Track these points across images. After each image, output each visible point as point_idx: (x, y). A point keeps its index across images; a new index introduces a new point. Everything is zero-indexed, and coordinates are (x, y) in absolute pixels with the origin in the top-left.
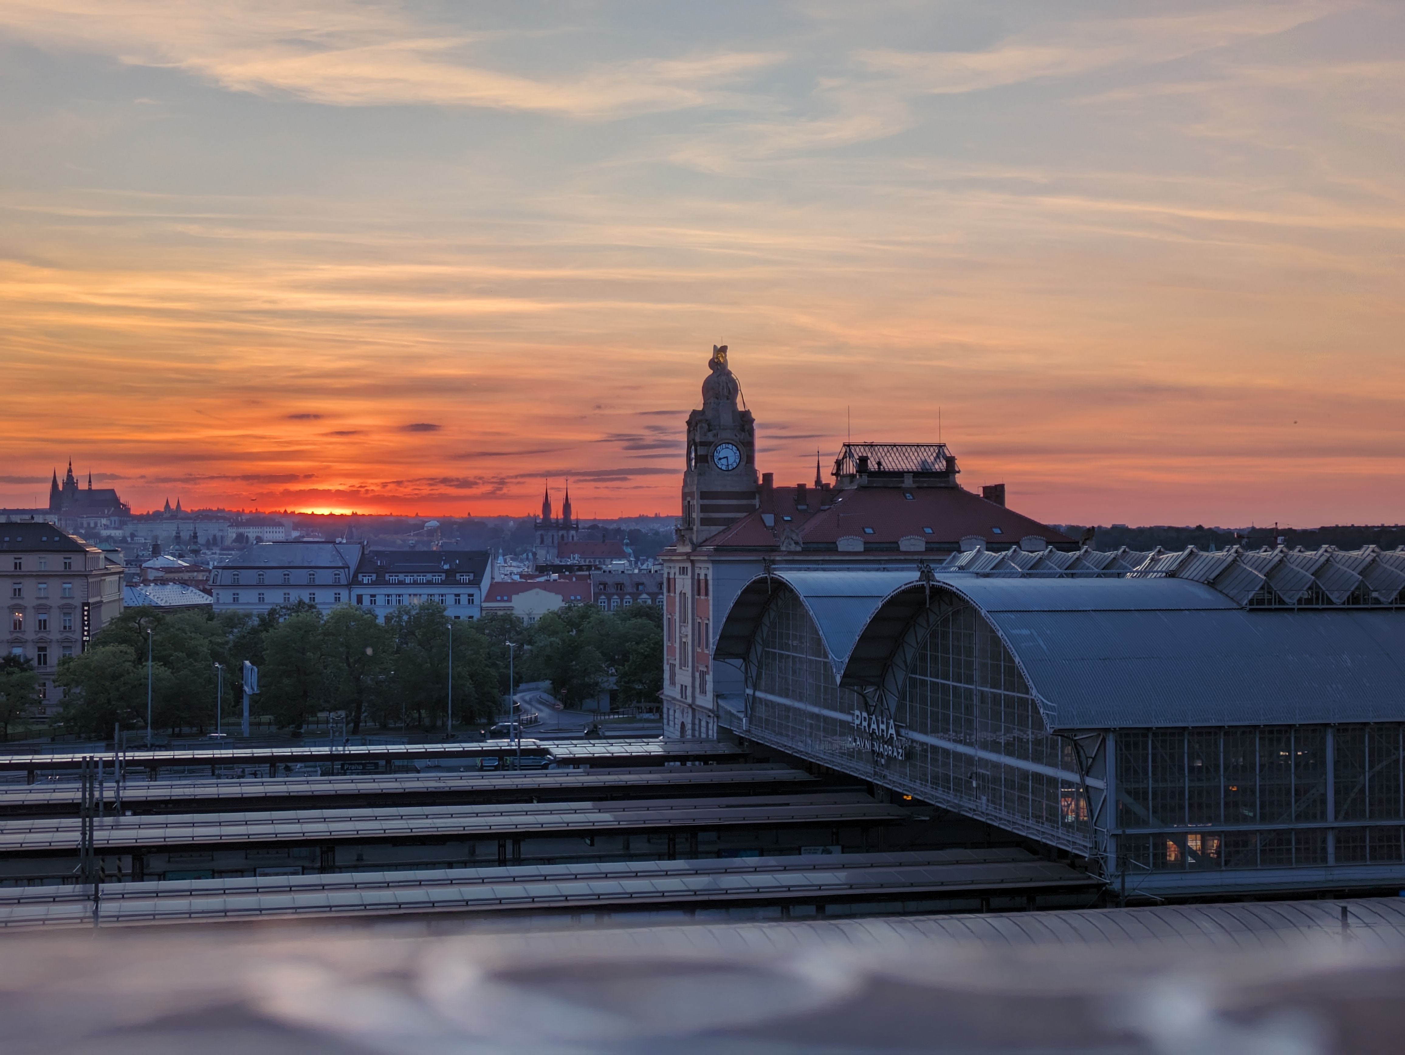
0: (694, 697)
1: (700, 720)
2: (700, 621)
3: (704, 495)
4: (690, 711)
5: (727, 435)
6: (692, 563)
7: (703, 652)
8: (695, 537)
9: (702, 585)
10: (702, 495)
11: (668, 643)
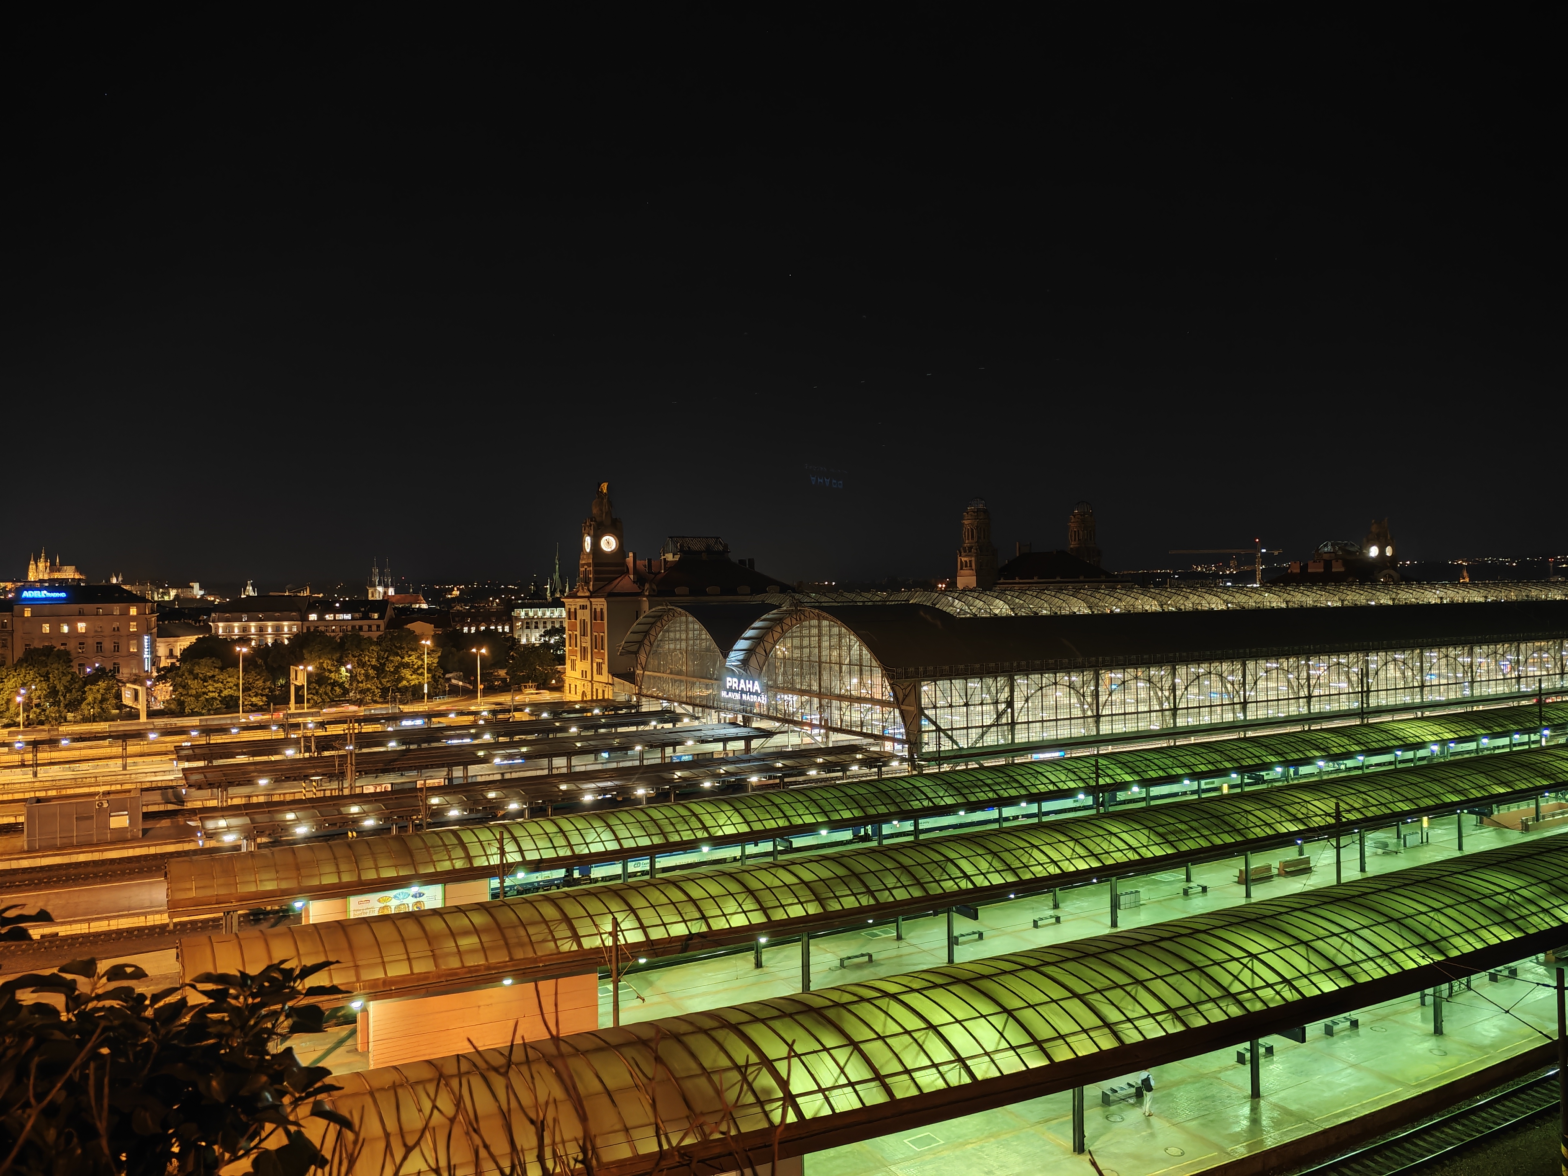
0: (592, 677)
1: (596, 690)
2: (596, 634)
4: (591, 685)
5: (608, 531)
6: (591, 602)
7: (599, 652)
8: (591, 588)
9: (599, 615)
10: (595, 565)
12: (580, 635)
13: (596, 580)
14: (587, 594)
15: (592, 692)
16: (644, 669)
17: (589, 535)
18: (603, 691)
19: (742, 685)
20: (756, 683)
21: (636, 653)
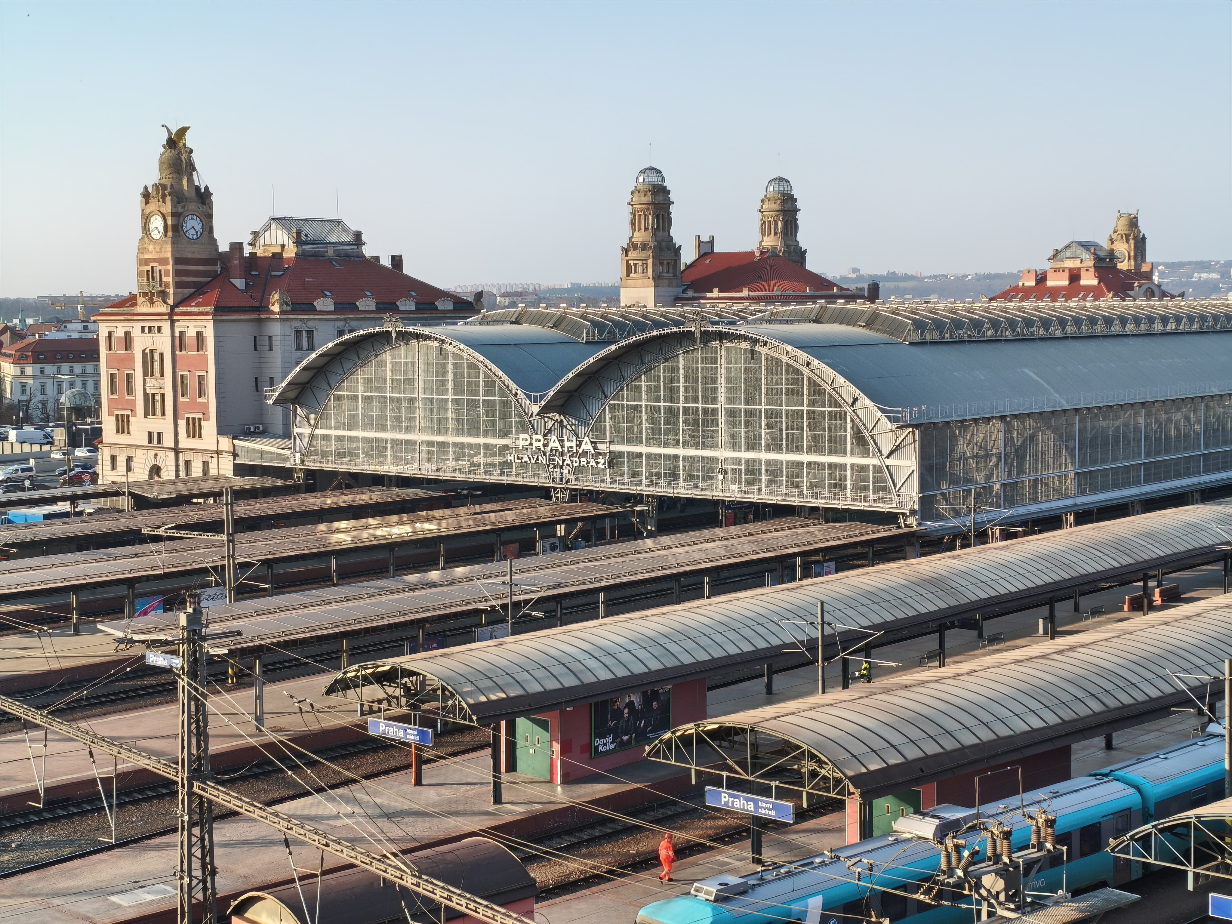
0: (176, 442)
1: (188, 462)
2: (186, 373)
3: (178, 261)
4: (172, 455)
5: (192, 206)
6: (173, 322)
7: (193, 399)
8: (170, 298)
9: (191, 342)
10: (176, 261)
11: (111, 397)
12: (144, 376)
13: (178, 285)
14: (164, 309)
15: (177, 466)
16: (314, 426)
18: (205, 465)
21: (295, 401)
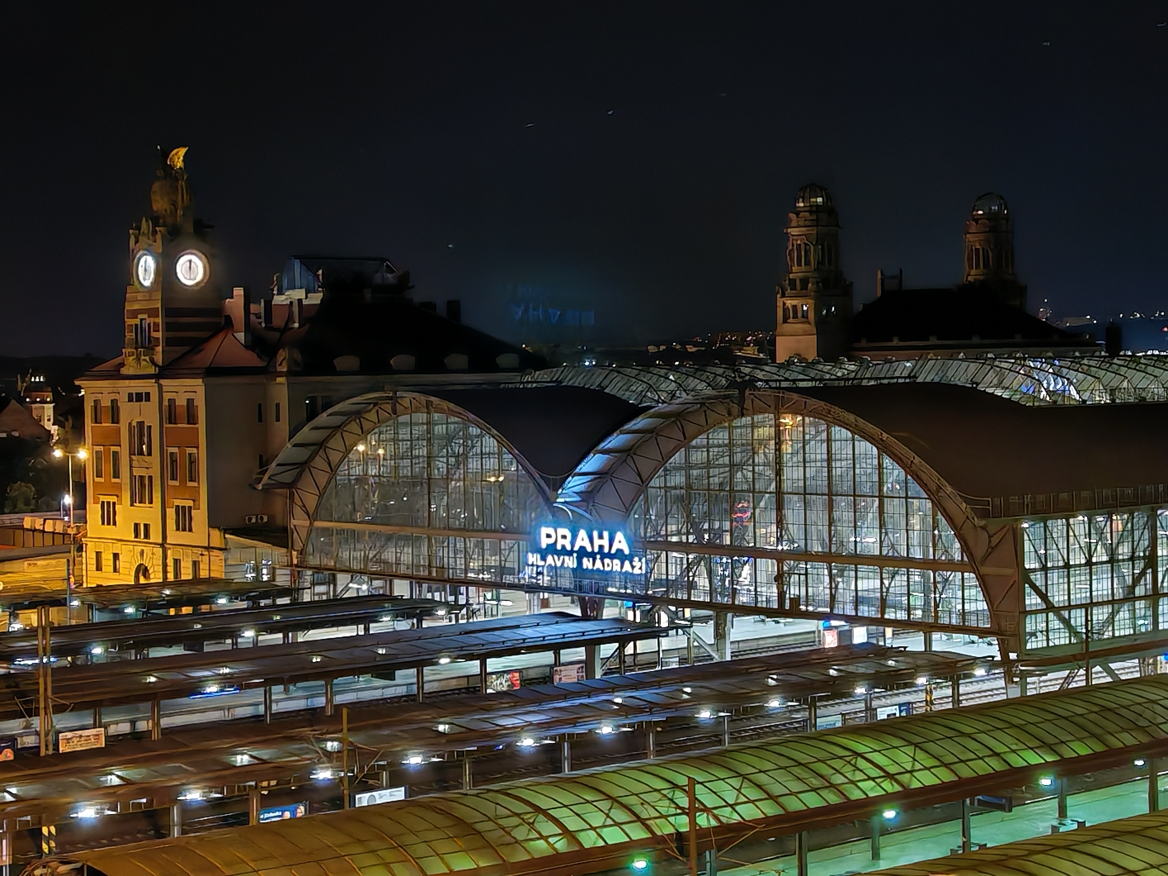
0: (164, 535)
1: (177, 562)
2: (175, 450)
4: (159, 552)
5: (189, 245)
6: (160, 387)
7: (183, 483)
8: (159, 358)
9: (182, 413)
10: (169, 312)
11: (97, 480)
12: (131, 453)
13: (169, 342)
14: (152, 370)
15: (165, 566)
16: (312, 517)
17: (150, 252)
18: (195, 564)
19: (582, 540)
20: (619, 536)
21: (291, 485)
